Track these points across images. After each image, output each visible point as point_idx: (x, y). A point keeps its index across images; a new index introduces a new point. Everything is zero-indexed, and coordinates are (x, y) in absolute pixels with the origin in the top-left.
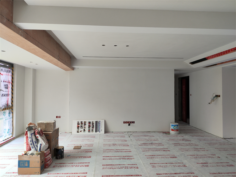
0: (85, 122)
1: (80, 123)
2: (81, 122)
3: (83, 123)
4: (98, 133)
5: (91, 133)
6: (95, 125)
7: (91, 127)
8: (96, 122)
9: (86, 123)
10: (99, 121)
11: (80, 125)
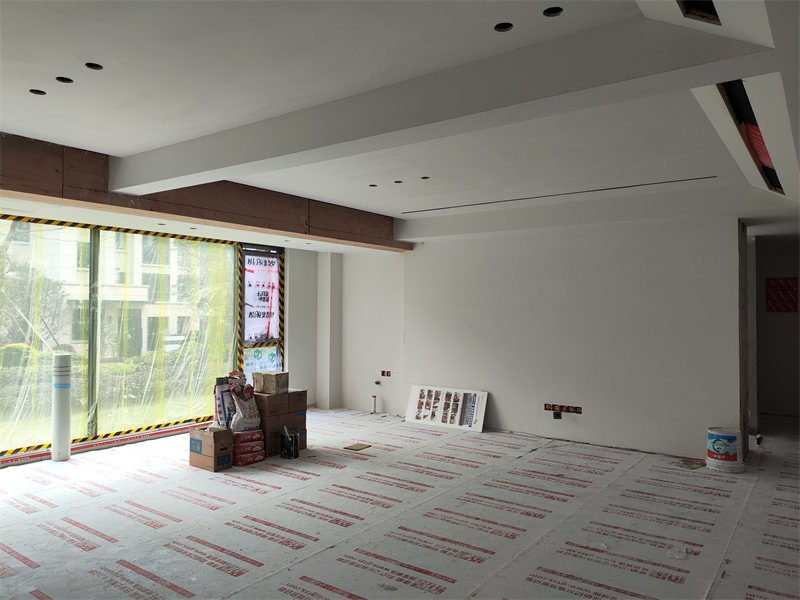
0: (438, 394)
1: (426, 393)
2: (430, 391)
3: (434, 394)
4: (465, 427)
5: (448, 425)
6: (460, 403)
7: (450, 410)
8: (465, 395)
9: (440, 397)
10: (473, 392)
11: (424, 401)
